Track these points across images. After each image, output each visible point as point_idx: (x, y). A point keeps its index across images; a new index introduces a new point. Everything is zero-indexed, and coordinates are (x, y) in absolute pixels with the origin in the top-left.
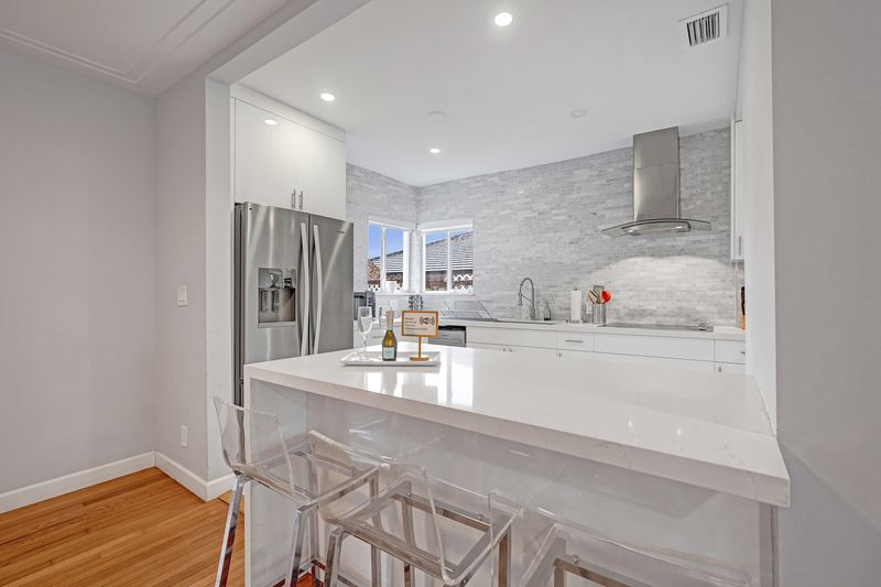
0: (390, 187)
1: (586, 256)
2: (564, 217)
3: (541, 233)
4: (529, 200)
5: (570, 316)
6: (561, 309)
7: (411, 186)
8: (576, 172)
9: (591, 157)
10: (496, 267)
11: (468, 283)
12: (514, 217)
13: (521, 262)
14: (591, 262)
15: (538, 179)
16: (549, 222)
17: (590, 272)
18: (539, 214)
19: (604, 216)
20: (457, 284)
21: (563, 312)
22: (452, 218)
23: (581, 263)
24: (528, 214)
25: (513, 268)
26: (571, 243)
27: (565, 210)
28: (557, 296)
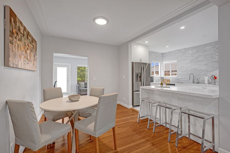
0: (156, 54)
1: (209, 68)
2: (202, 58)
3: (196, 62)
4: (193, 55)
5: (204, 82)
6: (202, 81)
7: (161, 53)
8: (206, 47)
9: (211, 43)
10: (183, 71)
11: (175, 74)
12: (188, 59)
13: (190, 69)
14: (211, 69)
15: (195, 49)
16: (198, 60)
17: (211, 72)
18: (196, 58)
19: (215, 57)
20: (173, 75)
21: (202, 82)
22: (171, 60)
23: (208, 69)
24: (192, 58)
25: (188, 71)
26: (205, 65)
27: (203, 57)
28: (200, 77)
